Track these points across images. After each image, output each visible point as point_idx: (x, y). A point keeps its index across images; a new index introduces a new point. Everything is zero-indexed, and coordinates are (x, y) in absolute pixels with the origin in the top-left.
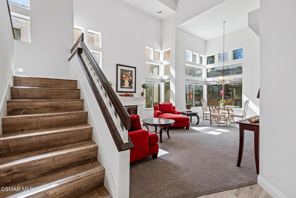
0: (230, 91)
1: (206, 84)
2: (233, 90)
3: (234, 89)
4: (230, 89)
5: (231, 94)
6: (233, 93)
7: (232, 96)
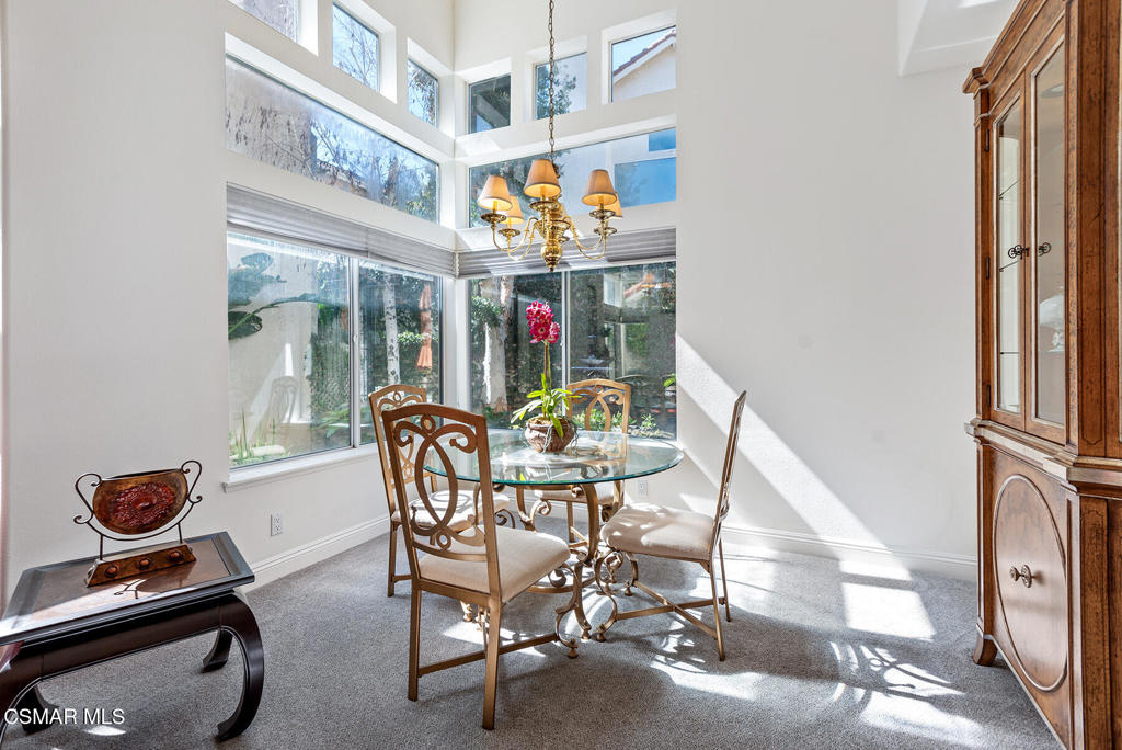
0: (606, 333)
1: (462, 275)
2: (617, 330)
3: (623, 326)
4: (606, 326)
5: (610, 349)
6: (616, 343)
7: (612, 355)
